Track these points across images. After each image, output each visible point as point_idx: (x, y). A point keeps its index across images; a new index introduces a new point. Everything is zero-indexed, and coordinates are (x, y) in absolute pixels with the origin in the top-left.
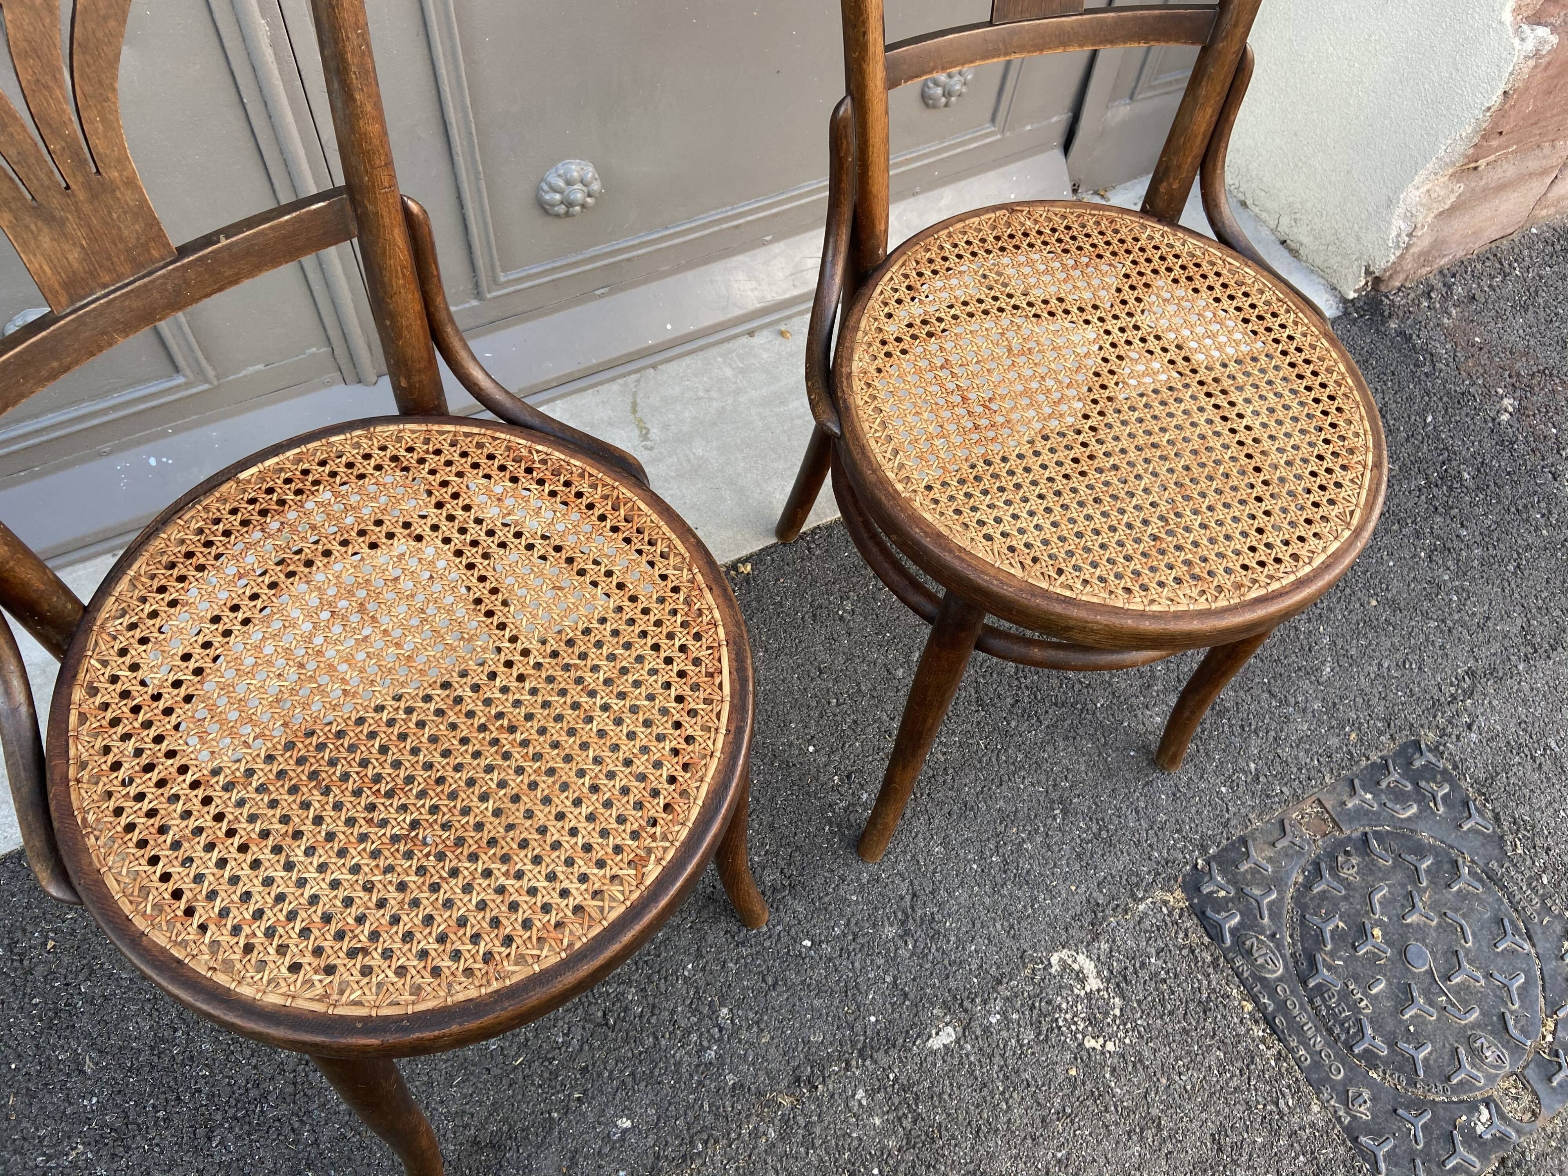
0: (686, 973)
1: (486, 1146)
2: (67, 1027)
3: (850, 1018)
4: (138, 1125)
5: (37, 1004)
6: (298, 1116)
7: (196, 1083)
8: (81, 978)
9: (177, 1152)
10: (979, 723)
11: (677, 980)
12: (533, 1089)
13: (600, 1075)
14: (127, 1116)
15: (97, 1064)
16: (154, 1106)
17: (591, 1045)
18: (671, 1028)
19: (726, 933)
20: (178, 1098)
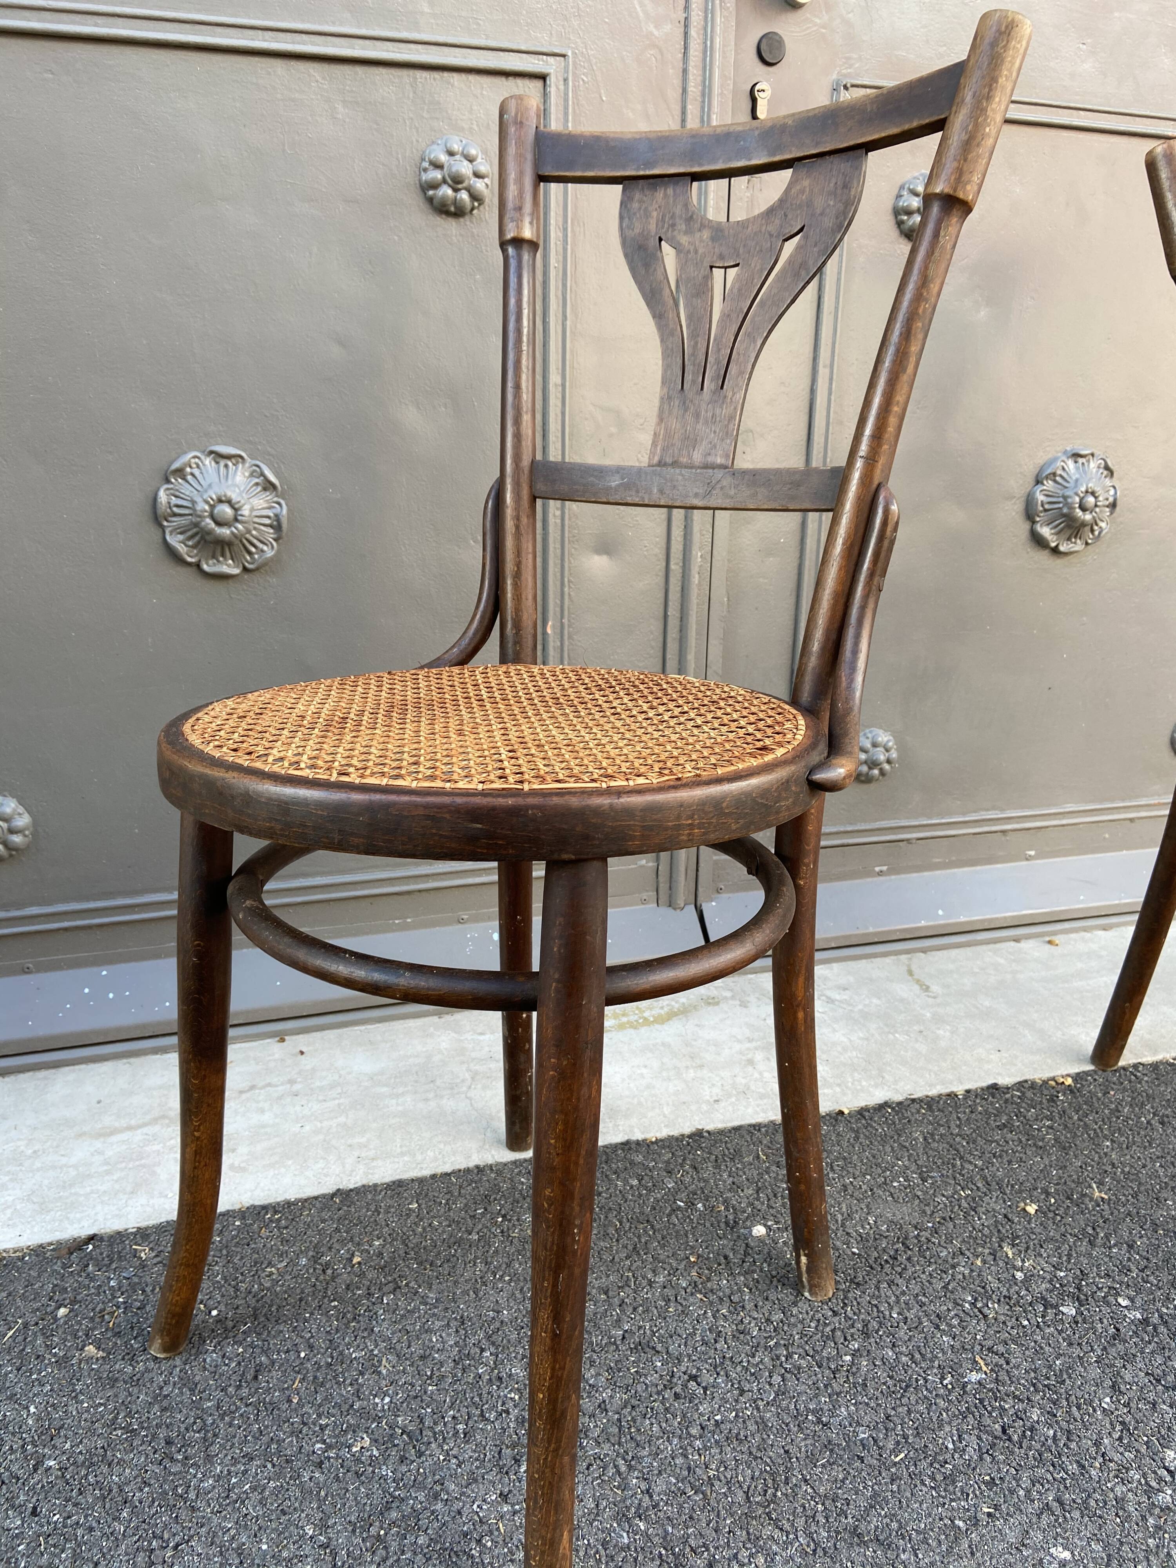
0: (1104, 1405)
2: (366, 1329)
4: (435, 1433)
5: (335, 1307)
6: (624, 1459)
7: (503, 1404)
8: (385, 1290)
9: (477, 1468)
11: (1094, 1410)
14: (422, 1421)
15: (394, 1367)
16: (454, 1417)
17: (993, 1457)
18: (1101, 1460)
19: (1147, 1374)
20: (482, 1415)
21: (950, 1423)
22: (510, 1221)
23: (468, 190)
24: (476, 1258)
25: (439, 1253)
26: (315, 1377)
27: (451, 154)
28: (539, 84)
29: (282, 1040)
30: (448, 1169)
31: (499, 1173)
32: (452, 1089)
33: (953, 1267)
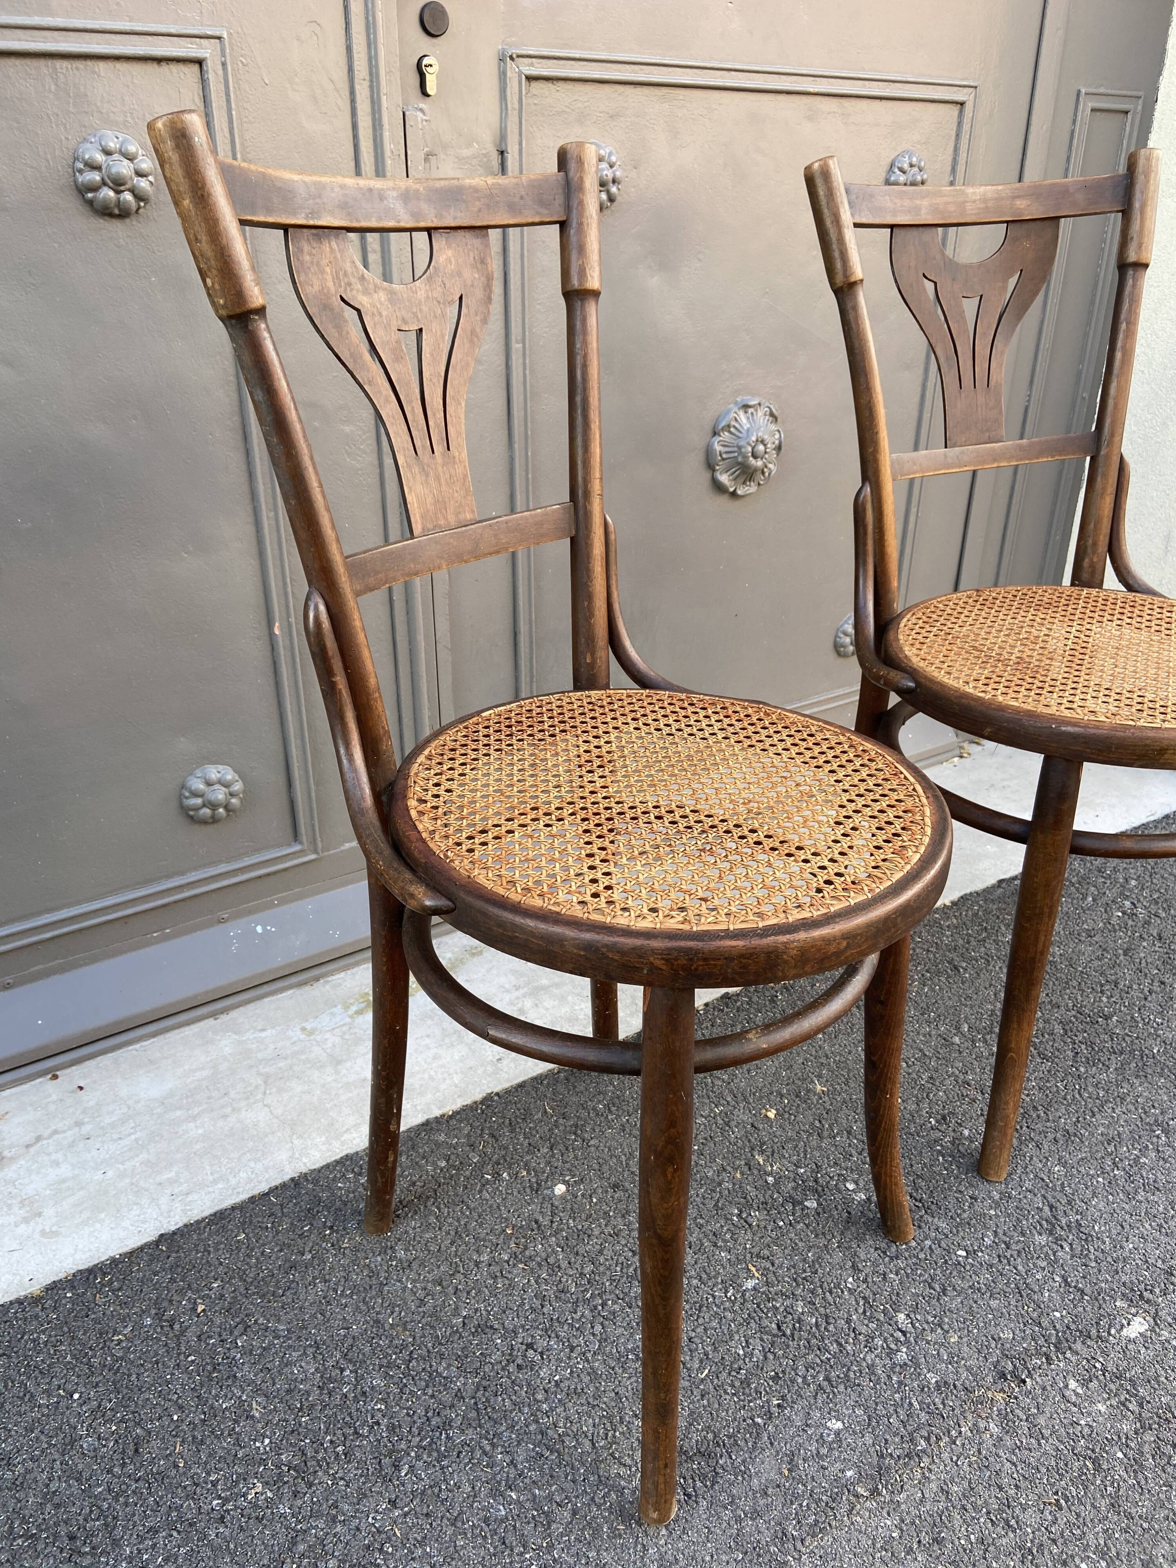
0: (849, 1285)
1: (695, 1454)
2: (229, 1377)
3: (1035, 1315)
4: (318, 1461)
5: (193, 1361)
6: (487, 1439)
7: (373, 1417)
8: (236, 1333)
9: (364, 1483)
10: (1049, 1071)
11: (842, 1292)
12: (728, 1397)
13: (793, 1381)
14: (304, 1454)
15: (264, 1408)
16: (331, 1442)
17: (774, 1354)
18: (852, 1335)
19: (876, 1249)
20: (356, 1432)
21: (738, 1332)
22: (337, 1232)
23: (132, 191)
24: (314, 1278)
25: (278, 1282)
26: (194, 1437)
27: (107, 153)
28: (196, 69)
29: (55, 1077)
30: (264, 1188)
31: (315, 1182)
32: (247, 1098)
33: (720, 1184)
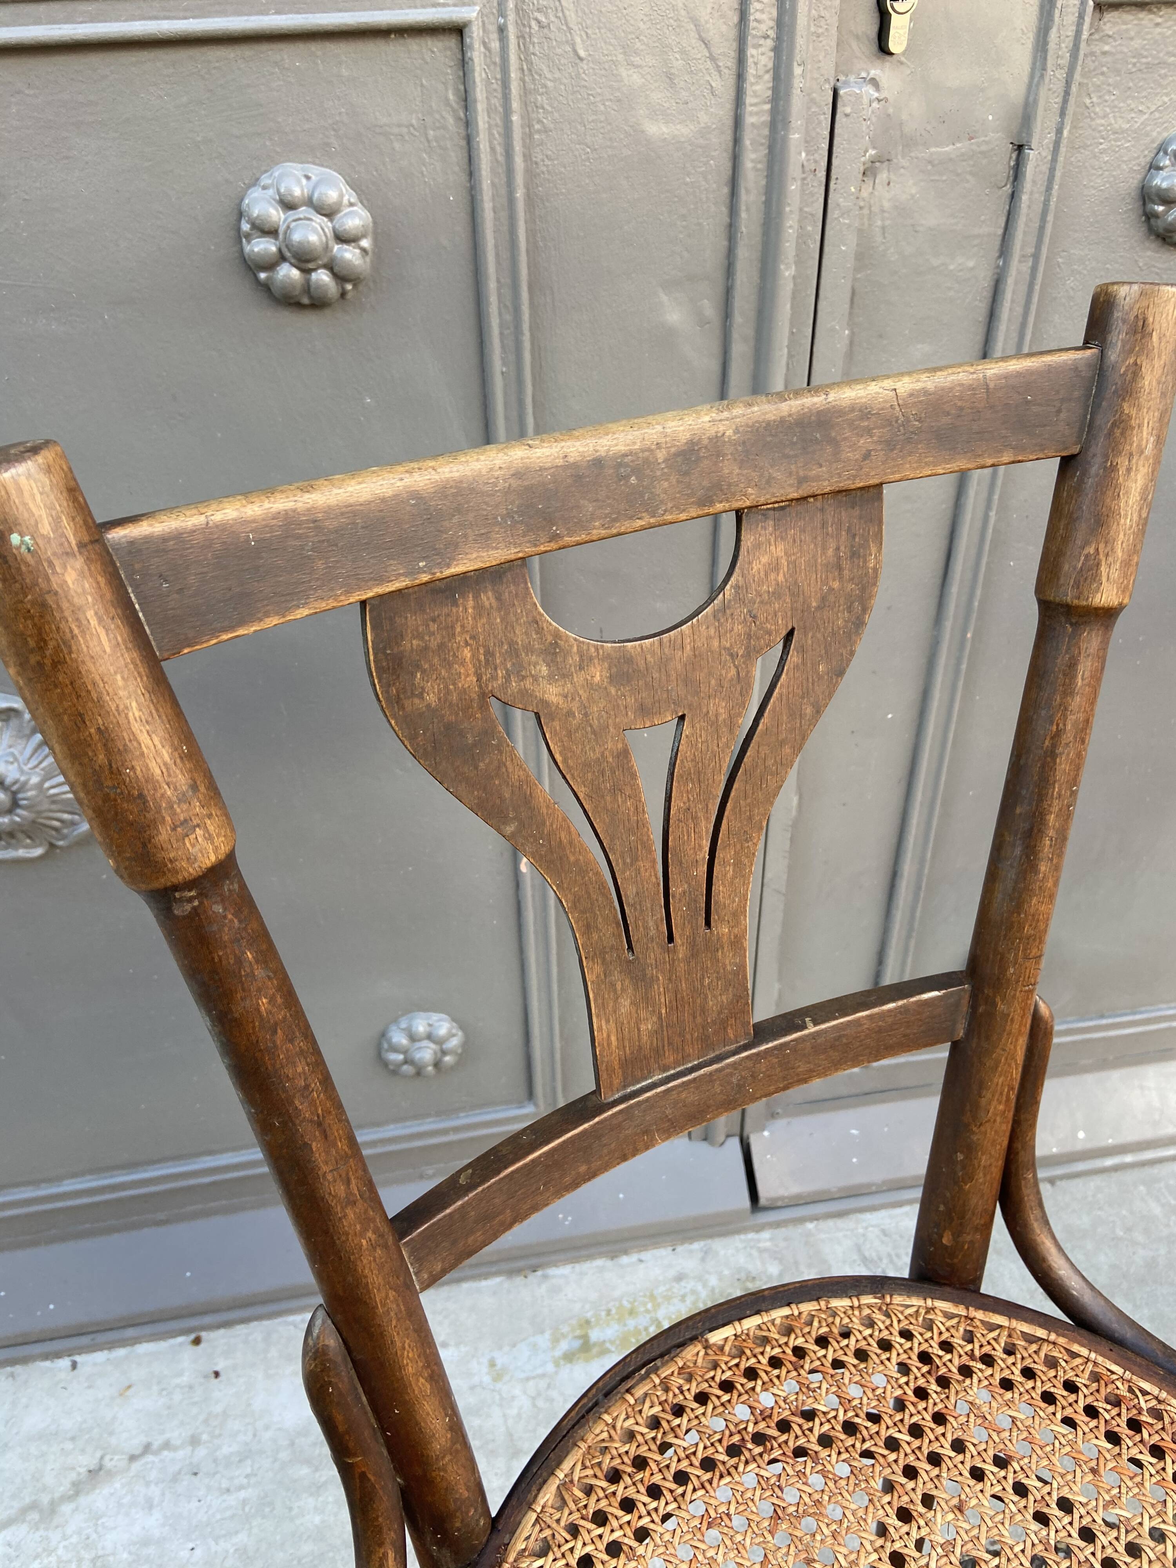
23: (330, 267)
27: (288, 205)
28: (451, 42)
29: (197, 1342)
